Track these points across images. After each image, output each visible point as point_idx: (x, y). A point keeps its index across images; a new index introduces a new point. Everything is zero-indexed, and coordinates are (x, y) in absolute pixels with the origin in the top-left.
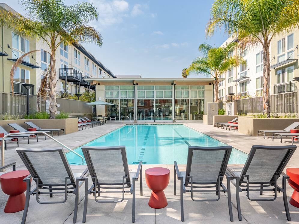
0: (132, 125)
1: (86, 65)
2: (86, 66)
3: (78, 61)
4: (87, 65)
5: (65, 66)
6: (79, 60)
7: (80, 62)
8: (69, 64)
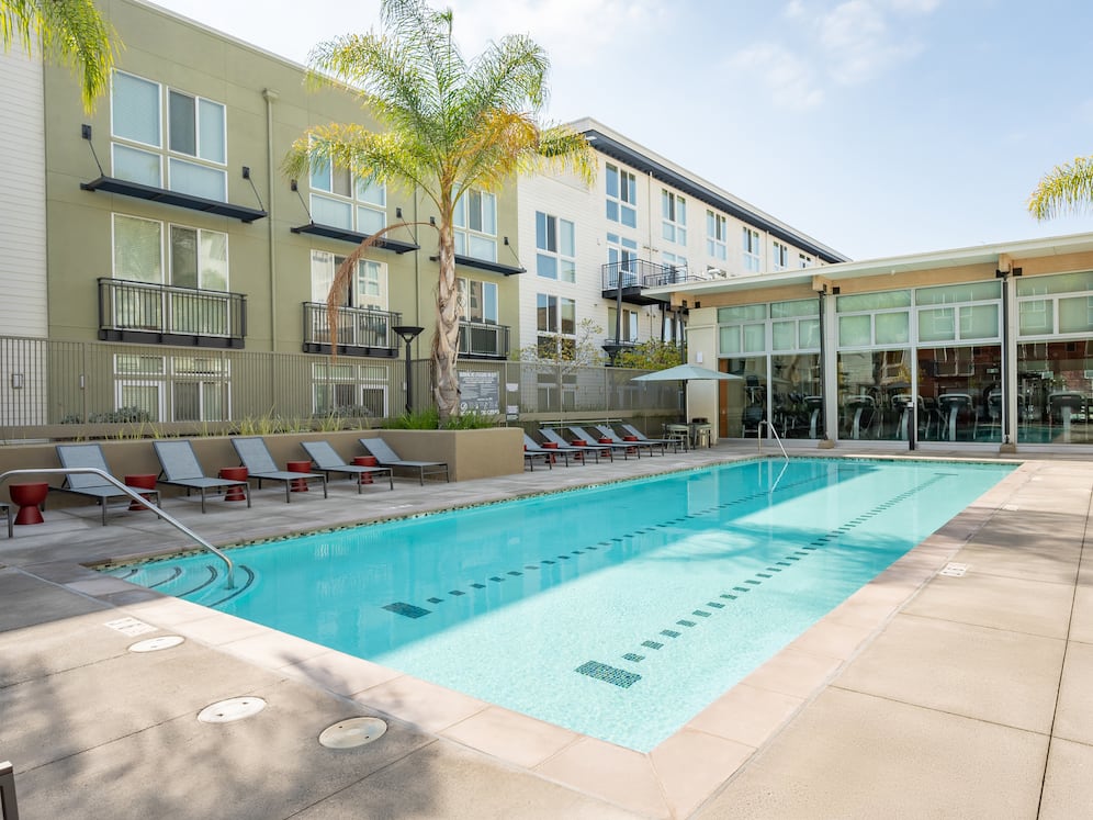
0: (779, 459)
1: (715, 239)
2: (712, 242)
3: (679, 228)
4: (719, 237)
5: (625, 254)
6: (683, 227)
7: (687, 232)
8: (639, 246)
